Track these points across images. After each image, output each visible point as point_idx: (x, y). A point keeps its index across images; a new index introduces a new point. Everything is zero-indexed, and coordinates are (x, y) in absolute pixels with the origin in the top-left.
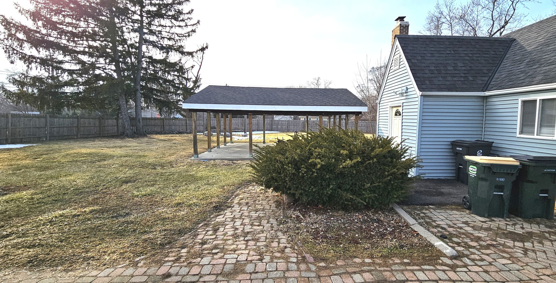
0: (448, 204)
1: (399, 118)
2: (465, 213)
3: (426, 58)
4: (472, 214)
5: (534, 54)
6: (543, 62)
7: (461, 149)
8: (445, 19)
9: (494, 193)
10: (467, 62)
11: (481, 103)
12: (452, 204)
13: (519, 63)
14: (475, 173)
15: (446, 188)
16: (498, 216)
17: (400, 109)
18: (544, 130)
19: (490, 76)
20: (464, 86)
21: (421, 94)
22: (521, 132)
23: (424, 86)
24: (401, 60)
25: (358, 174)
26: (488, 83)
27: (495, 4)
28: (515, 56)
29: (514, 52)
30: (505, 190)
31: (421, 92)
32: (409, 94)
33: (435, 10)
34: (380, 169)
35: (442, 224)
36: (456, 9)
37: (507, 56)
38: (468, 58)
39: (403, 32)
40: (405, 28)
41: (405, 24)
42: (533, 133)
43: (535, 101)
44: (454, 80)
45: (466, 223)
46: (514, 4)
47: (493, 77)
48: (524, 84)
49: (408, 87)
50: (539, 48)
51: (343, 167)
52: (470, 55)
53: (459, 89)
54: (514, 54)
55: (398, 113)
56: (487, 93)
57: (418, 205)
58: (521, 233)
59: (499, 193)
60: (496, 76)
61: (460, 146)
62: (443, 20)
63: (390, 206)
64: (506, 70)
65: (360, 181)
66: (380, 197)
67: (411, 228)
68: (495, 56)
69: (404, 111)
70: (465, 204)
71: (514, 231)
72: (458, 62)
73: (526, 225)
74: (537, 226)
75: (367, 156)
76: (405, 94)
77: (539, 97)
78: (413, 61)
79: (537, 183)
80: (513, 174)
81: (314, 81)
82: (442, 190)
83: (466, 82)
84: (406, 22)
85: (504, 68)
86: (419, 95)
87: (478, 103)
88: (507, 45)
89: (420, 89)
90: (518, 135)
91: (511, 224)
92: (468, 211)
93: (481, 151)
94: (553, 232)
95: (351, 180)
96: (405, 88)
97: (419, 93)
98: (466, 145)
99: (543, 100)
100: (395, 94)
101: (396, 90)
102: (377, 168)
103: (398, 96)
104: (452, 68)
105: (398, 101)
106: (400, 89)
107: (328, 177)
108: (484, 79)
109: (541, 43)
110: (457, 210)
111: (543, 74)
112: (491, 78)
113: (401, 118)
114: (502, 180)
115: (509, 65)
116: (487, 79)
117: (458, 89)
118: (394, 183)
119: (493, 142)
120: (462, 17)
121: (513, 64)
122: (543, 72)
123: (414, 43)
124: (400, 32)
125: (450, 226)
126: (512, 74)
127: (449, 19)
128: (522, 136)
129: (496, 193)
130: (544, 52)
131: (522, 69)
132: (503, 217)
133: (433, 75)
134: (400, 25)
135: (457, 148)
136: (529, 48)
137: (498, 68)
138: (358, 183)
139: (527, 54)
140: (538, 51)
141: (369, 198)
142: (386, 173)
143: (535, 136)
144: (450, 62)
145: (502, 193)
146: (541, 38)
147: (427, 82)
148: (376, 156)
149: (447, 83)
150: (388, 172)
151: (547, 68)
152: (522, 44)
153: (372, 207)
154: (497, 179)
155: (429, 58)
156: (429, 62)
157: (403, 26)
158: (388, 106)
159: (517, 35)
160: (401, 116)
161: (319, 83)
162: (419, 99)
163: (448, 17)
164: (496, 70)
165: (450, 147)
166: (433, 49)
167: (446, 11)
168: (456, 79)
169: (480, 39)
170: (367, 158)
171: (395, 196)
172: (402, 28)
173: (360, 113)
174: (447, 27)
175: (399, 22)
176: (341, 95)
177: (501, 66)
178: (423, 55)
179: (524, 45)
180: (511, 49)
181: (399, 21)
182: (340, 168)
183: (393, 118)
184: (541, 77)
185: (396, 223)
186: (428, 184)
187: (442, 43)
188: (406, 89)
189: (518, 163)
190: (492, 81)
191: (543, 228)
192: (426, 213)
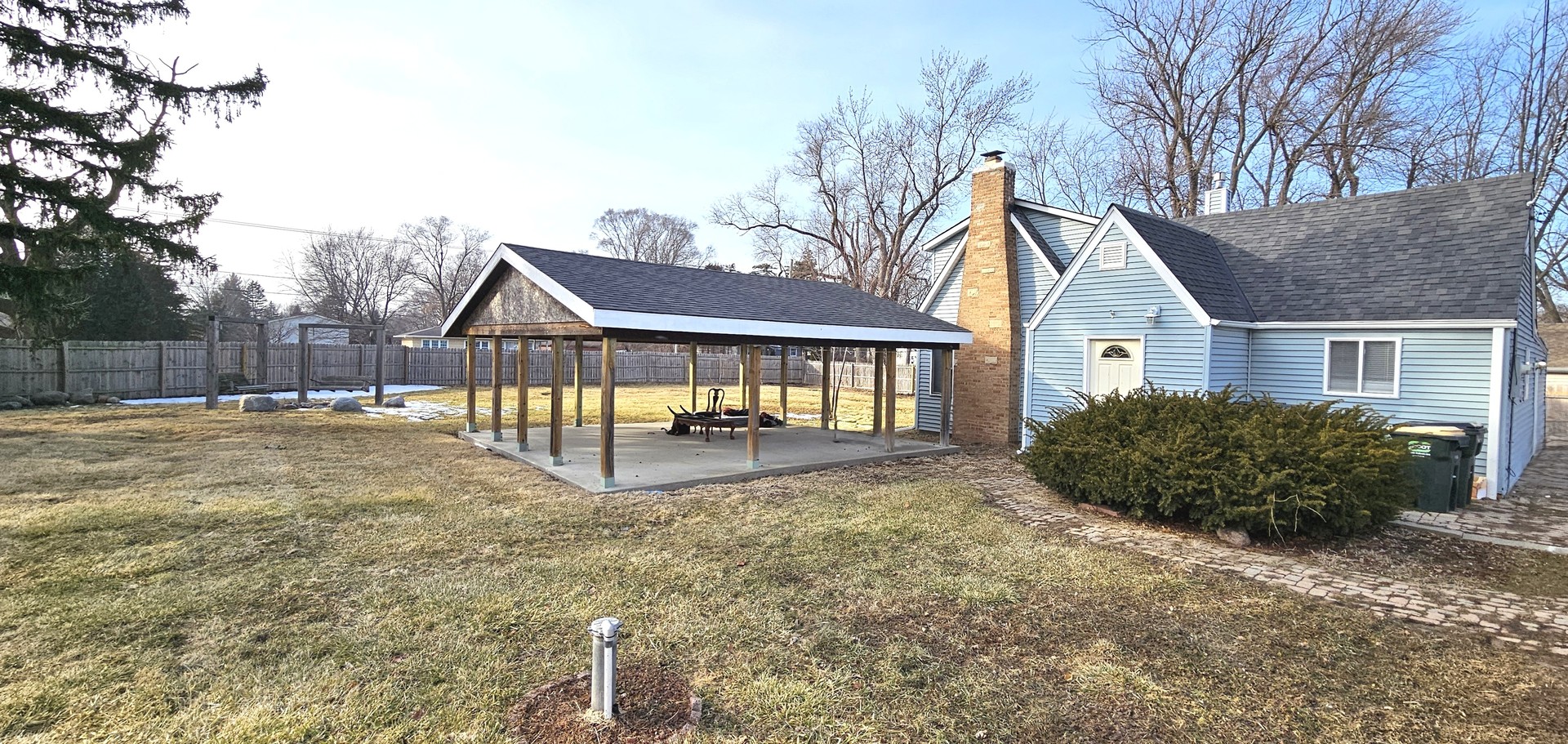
1: (1121, 362)
5: (1289, 269)
11: (1249, 340)
14: (1427, 451)
17: (1130, 346)
18: (1369, 384)
19: (1239, 296)
21: (1211, 323)
22: (1330, 388)
23: (1214, 313)
24: (1133, 253)
26: (1248, 307)
28: (1248, 267)
29: (1236, 259)
31: (1213, 320)
32: (1165, 319)
37: (1229, 264)
42: (1355, 389)
43: (1356, 344)
47: (1244, 297)
48: (1335, 318)
49: (1166, 307)
52: (1199, 257)
54: (1241, 263)
55: (1113, 353)
56: (1262, 326)
68: (1214, 260)
69: (1151, 350)
77: (1362, 339)
86: (1205, 324)
87: (1241, 339)
89: (1209, 314)
90: (1325, 392)
96: (1155, 308)
97: (1207, 321)
99: (1366, 343)
100: (1108, 315)
101: (1114, 309)
104: (1202, 278)
108: (1236, 299)
111: (1355, 306)
113: (1137, 363)
114: (1457, 457)
116: (1239, 300)
122: (1347, 301)
128: (1335, 393)
133: (1200, 290)
136: (1266, 257)
139: (1272, 266)
143: (1359, 393)
146: (1271, 243)
147: (1205, 302)
152: (1238, 246)
159: (1204, 228)
160: (1136, 360)
162: (1206, 332)
164: (1235, 285)
166: (1163, 240)
179: (1247, 250)
180: (1221, 251)
183: (1097, 362)
184: (1358, 310)
188: (1158, 310)
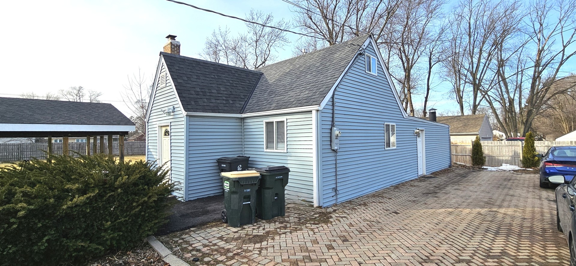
0: (210, 222)
1: (168, 138)
2: (222, 228)
3: (192, 79)
4: (229, 226)
5: (272, 87)
6: (277, 94)
7: (225, 166)
8: (221, 47)
9: (244, 203)
10: (228, 87)
11: (240, 124)
12: (212, 222)
13: (264, 92)
14: (228, 187)
15: (213, 204)
16: (249, 223)
17: (169, 129)
18: (279, 145)
19: (246, 101)
20: (226, 108)
21: (186, 114)
22: (267, 148)
23: (189, 107)
24: (168, 78)
25: (96, 211)
26: (245, 106)
27: (257, 44)
28: (262, 87)
29: (261, 83)
30: (251, 199)
31: (186, 112)
32: (175, 113)
33: (213, 37)
34: (128, 200)
35: (198, 245)
36: (229, 41)
37: (258, 86)
38: (229, 84)
39: (175, 51)
40: (176, 47)
41: (176, 43)
42: (273, 148)
43: (273, 122)
44: (217, 102)
45: (221, 238)
46: (269, 47)
47: (248, 101)
48: (266, 109)
49: (175, 106)
50: (276, 82)
51: (68, 207)
52: (231, 82)
53: (222, 111)
54: (262, 85)
55: (167, 133)
56: (244, 115)
57: (177, 231)
58: (262, 234)
59: (247, 203)
60: (250, 102)
61: (224, 163)
62: (219, 48)
63: (145, 241)
64: (256, 97)
65: (99, 220)
66: (130, 234)
67: (163, 261)
68: (249, 84)
69: (172, 131)
70: (223, 219)
71: (257, 234)
72: (221, 86)
73: (267, 226)
74: (274, 224)
75: (110, 187)
76: (172, 114)
77: (275, 120)
78: (179, 81)
79: (272, 188)
80: (255, 184)
81: (71, 90)
82: (209, 208)
83: (227, 105)
84: (177, 42)
85: (255, 95)
86: (184, 115)
87: (237, 123)
88: (258, 77)
89: (186, 109)
90: (265, 150)
91: (257, 227)
92: (225, 225)
93: (241, 166)
94: (282, 227)
95: (85, 222)
96: (171, 107)
97: (184, 113)
98: (228, 161)
99: (278, 122)
100: (163, 113)
101: (163, 109)
102: (124, 200)
103: (165, 115)
104: (215, 91)
105: (166, 120)
106: (166, 108)
107: (40, 225)
108: (241, 103)
109: (276, 79)
110: (216, 226)
111: (276, 103)
112: (246, 102)
113: (169, 138)
114: (249, 190)
115: (258, 93)
116: (243, 103)
117: (220, 111)
118: (145, 214)
119: (249, 157)
120: (234, 49)
121: (261, 93)
122: (276, 100)
123: (180, 63)
124: (171, 50)
125: (205, 246)
126: (259, 101)
127: (224, 48)
128: (268, 150)
129: (245, 203)
130: (278, 86)
131: (266, 98)
132: (251, 223)
133: (199, 97)
134: (171, 43)
135: (222, 165)
136: (271, 82)
137: (252, 95)
138: (95, 224)
139: (269, 85)
140: (275, 84)
141: (112, 239)
142: (134, 204)
143: (275, 150)
144: (213, 85)
145: (249, 202)
146: (277, 75)
147: (193, 103)
148: (122, 186)
149: (211, 104)
150: (137, 202)
151: (279, 97)
152: (267, 78)
153: (119, 249)
154: (245, 190)
155: (195, 80)
156: (195, 83)
157: (174, 45)
158: (157, 126)
159: (265, 71)
160: (170, 136)
161: (81, 94)
162: (184, 119)
163: (223, 46)
164: (250, 96)
165: (217, 164)
166: (199, 72)
167: (221, 41)
168: (219, 101)
169: (239, 70)
170: (109, 190)
171: (146, 229)
172: (173, 47)
173: (127, 133)
174: (223, 55)
175: (169, 41)
176: (100, 111)
177: (254, 94)
178: (189, 76)
179: (268, 79)
180: (260, 80)
181: (170, 39)
182: (63, 210)
183: (163, 139)
184: (275, 105)
185: (148, 261)
186: (197, 204)
187: (206, 68)
188: (173, 108)
189: (258, 175)
190: (248, 105)
191: (278, 225)
192: (184, 238)
